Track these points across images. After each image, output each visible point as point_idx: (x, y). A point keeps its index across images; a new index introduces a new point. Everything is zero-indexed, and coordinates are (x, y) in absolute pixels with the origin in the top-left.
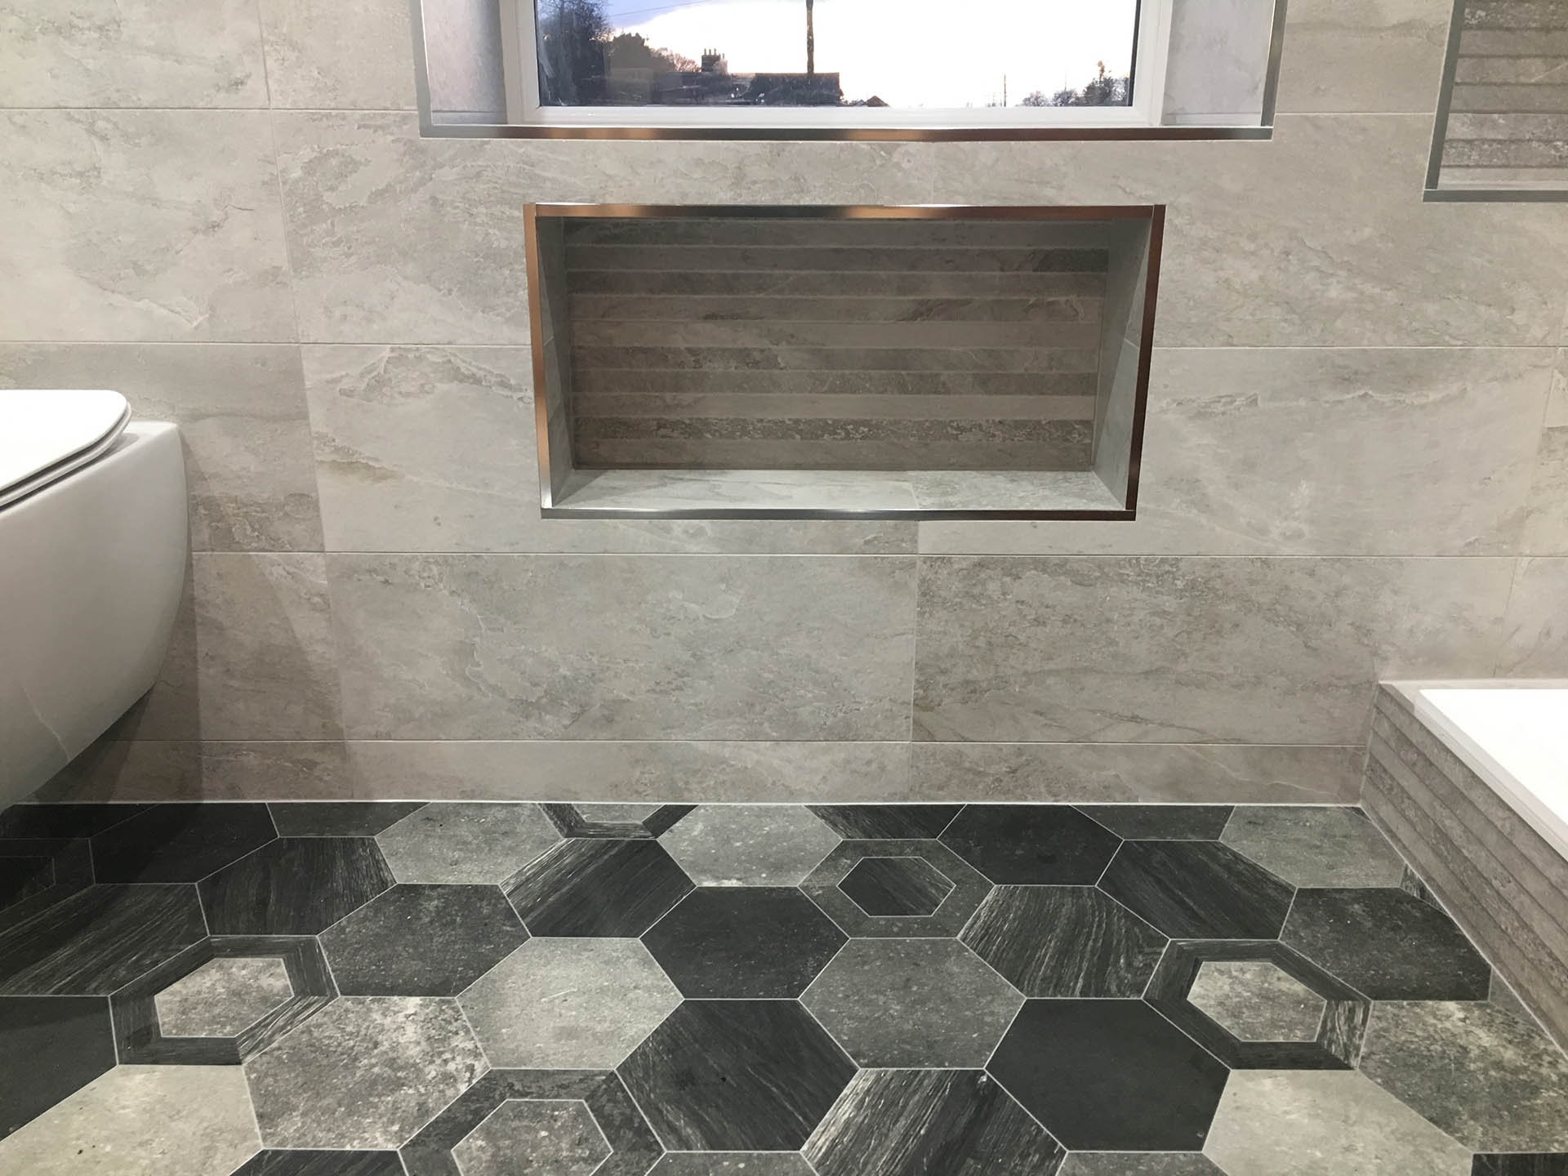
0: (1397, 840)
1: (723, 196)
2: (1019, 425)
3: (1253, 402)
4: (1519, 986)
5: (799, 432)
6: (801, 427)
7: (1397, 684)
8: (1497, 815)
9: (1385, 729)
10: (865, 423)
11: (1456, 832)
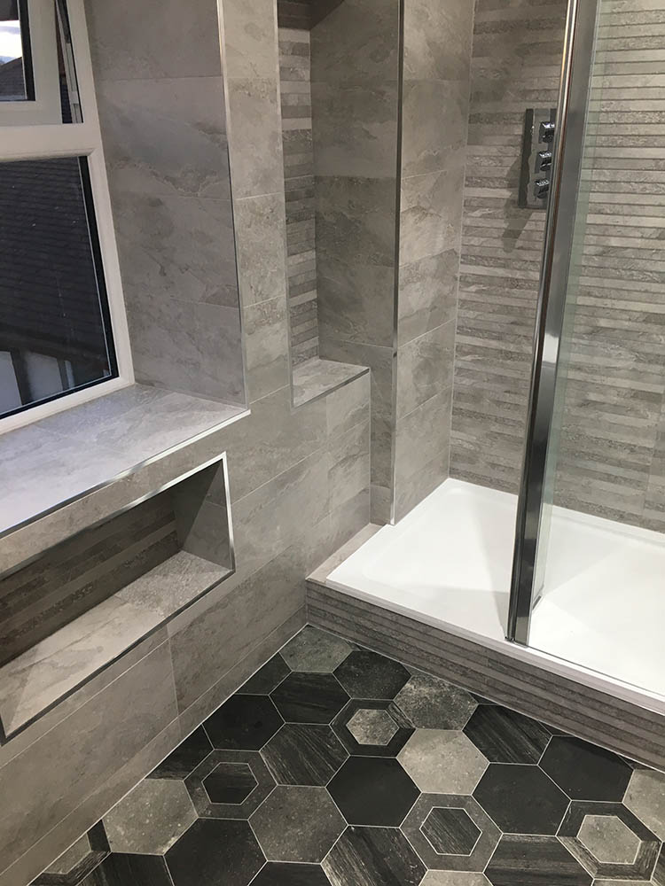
0: (335, 632)
1: (66, 534)
2: (151, 548)
3: (261, 507)
4: (415, 665)
5: (61, 607)
6: (62, 604)
7: (310, 576)
8: (388, 616)
9: (314, 595)
10: (90, 585)
11: (368, 624)
